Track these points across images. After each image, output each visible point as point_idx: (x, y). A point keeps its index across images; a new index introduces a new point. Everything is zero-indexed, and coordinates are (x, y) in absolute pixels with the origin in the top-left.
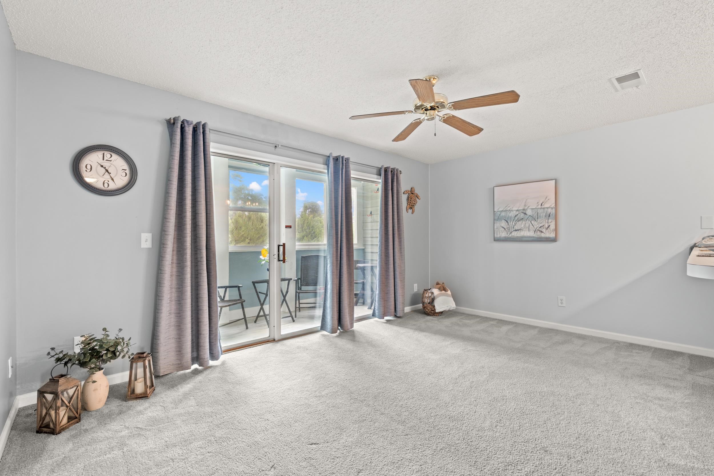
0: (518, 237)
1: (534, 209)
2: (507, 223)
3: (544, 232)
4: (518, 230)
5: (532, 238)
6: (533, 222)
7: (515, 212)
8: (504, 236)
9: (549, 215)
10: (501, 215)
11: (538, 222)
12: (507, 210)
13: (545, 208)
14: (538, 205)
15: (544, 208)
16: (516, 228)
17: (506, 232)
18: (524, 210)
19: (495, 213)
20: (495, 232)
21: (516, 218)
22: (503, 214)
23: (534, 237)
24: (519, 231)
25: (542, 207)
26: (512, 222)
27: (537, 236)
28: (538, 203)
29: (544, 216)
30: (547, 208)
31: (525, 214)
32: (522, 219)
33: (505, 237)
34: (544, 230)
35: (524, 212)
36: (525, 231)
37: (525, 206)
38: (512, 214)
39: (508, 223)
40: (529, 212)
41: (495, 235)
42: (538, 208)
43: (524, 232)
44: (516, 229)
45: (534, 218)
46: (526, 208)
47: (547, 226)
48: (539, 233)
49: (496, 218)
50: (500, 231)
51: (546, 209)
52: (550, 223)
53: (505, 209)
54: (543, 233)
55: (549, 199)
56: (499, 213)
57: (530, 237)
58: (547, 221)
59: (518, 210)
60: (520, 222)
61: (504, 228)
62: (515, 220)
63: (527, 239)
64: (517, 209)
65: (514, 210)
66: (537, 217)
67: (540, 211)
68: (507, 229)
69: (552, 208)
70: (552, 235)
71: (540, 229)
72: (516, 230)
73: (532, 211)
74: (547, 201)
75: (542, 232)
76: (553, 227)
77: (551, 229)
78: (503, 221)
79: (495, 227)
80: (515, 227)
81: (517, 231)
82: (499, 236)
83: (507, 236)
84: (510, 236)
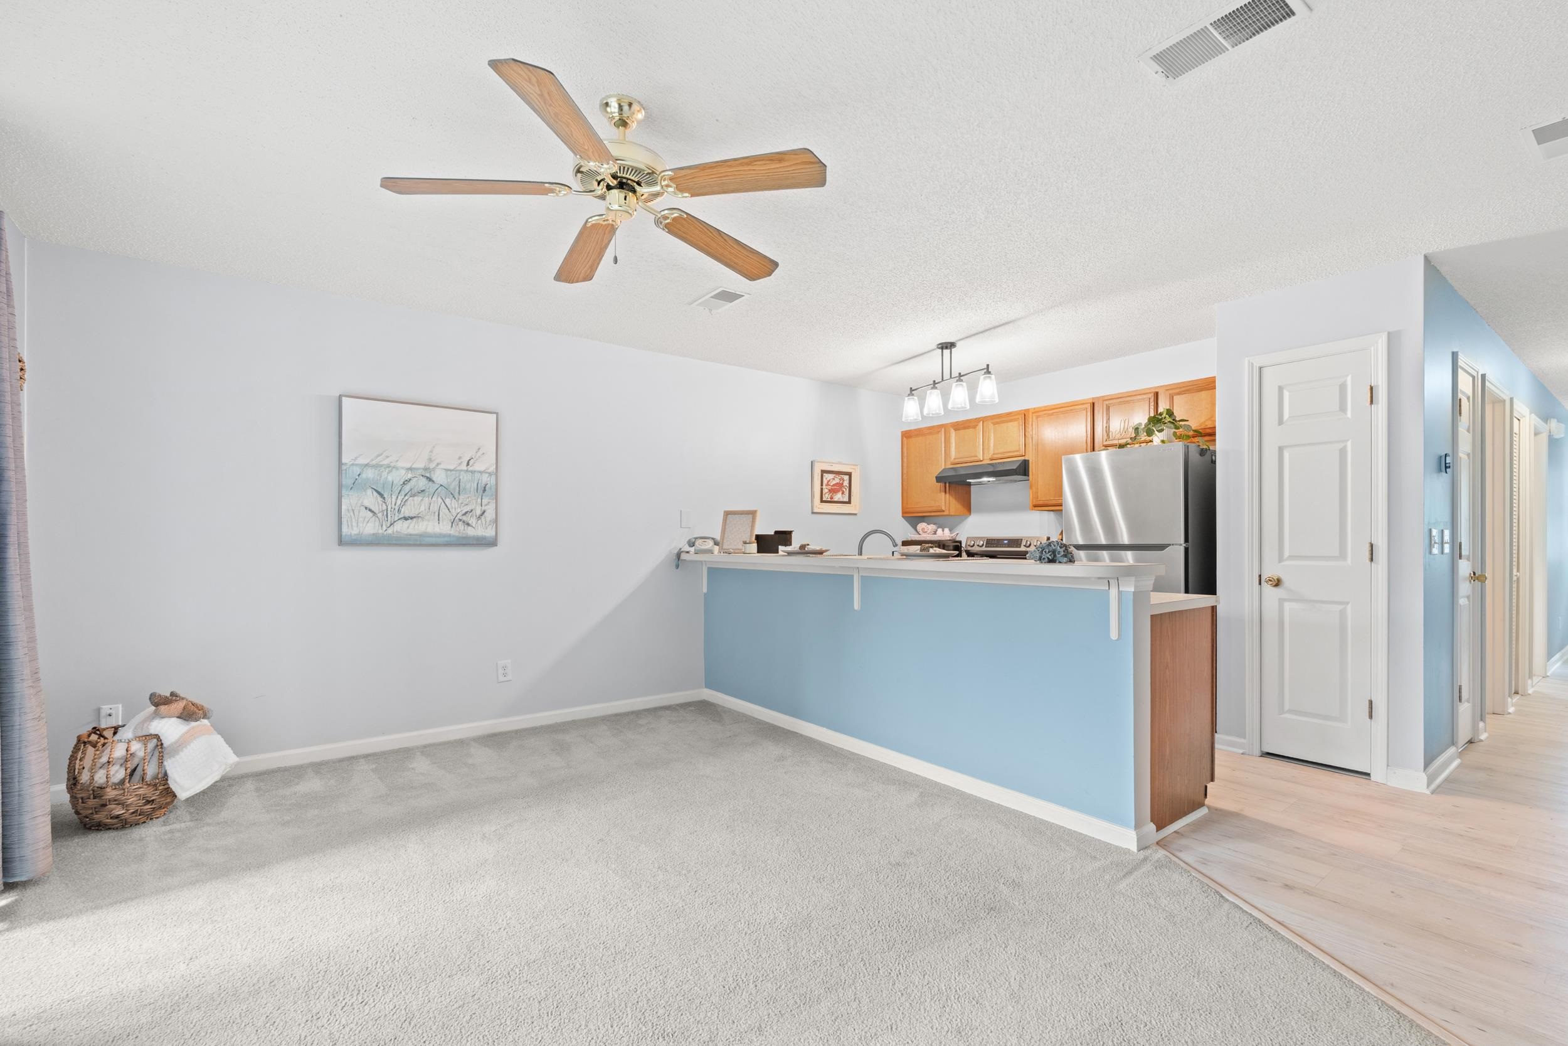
0: (410, 535)
1: (451, 470)
2: (380, 499)
3: (474, 525)
4: (412, 518)
5: (446, 539)
6: (448, 501)
7: (403, 472)
8: (372, 532)
9: (485, 487)
10: (364, 476)
11: (460, 502)
12: (382, 466)
13: (475, 471)
14: (460, 464)
15: (473, 472)
16: (406, 511)
17: (377, 523)
18: (426, 469)
19: (344, 467)
20: (344, 521)
21: (407, 488)
22: (369, 474)
23: (449, 536)
24: (415, 519)
25: (470, 469)
26: (394, 497)
27: (457, 534)
28: (460, 458)
29: (472, 489)
30: (481, 472)
31: (430, 479)
32: (423, 491)
33: (374, 534)
34: (473, 521)
35: (428, 475)
36: (429, 521)
37: (430, 460)
38: (397, 477)
39: (384, 498)
40: (439, 477)
41: (345, 530)
42: (462, 470)
43: (425, 523)
44: (407, 515)
45: (453, 492)
46: (432, 466)
47: (479, 512)
48: (461, 526)
49: (348, 481)
50: (361, 519)
51: (477, 475)
52: (486, 505)
53: (374, 462)
54: (469, 527)
55: (483, 454)
56: (357, 470)
57: (440, 536)
58: (479, 500)
59: (410, 469)
60: (416, 498)
61: (370, 510)
62: (403, 493)
63: (433, 540)
64: (408, 466)
65: (403, 468)
66: (457, 491)
67: (465, 477)
68: (380, 515)
69: (490, 474)
70: (490, 533)
71: (464, 518)
72: (406, 519)
73: (447, 476)
74: (479, 457)
75: (468, 524)
76: (490, 514)
77: (488, 520)
78: (369, 491)
79: (344, 507)
80: (403, 510)
81: (410, 521)
82: (355, 531)
83: (380, 531)
84: (390, 531)
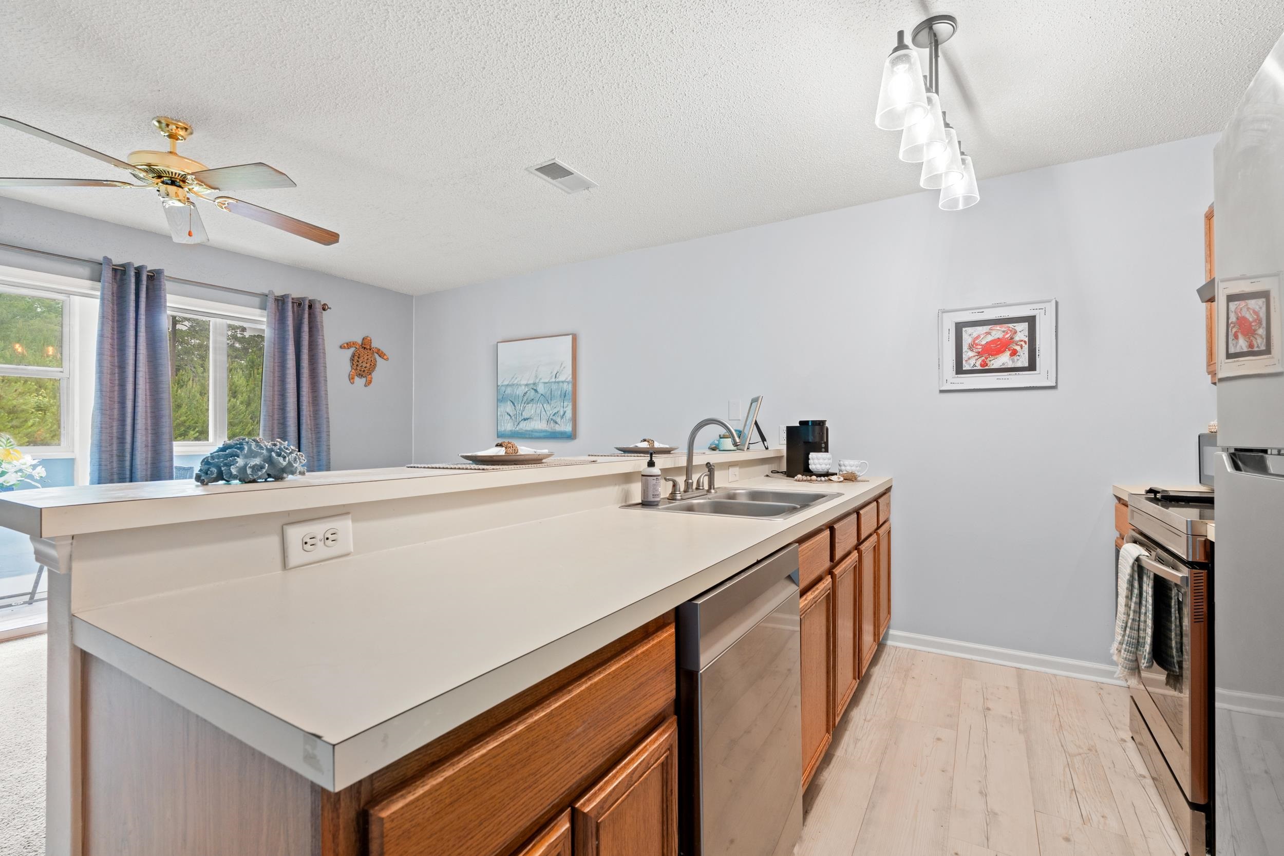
0: (527, 431)
1: (546, 383)
2: (513, 407)
3: (559, 423)
4: (527, 419)
5: (545, 434)
6: (545, 405)
7: (523, 387)
8: (510, 429)
9: (565, 394)
10: (506, 392)
11: (552, 406)
12: (514, 385)
13: (559, 382)
14: (551, 378)
15: (558, 382)
16: (525, 415)
17: (512, 423)
18: (534, 384)
19: (499, 388)
20: (499, 422)
21: (525, 398)
22: (509, 391)
23: (546, 431)
24: (529, 420)
25: (557, 380)
26: (519, 405)
27: (550, 430)
28: (552, 373)
29: (558, 396)
30: (563, 382)
31: (536, 391)
32: (533, 399)
33: (511, 431)
34: (558, 420)
35: (535, 388)
36: (535, 420)
37: (536, 377)
38: (520, 391)
39: (515, 406)
40: (541, 389)
41: (499, 428)
42: (552, 382)
43: (534, 422)
44: (525, 417)
45: (547, 399)
46: (537, 381)
47: (562, 413)
48: (552, 424)
49: (500, 397)
50: (505, 421)
51: (561, 384)
52: (566, 407)
53: (511, 383)
54: (557, 425)
55: (564, 367)
56: (503, 388)
57: (542, 431)
58: (562, 404)
59: (527, 385)
60: (529, 405)
61: (509, 415)
62: (523, 402)
63: (537, 435)
64: (526, 383)
65: (523, 385)
66: (550, 398)
67: (554, 387)
68: (513, 418)
69: (568, 382)
70: (568, 428)
71: (554, 418)
72: (525, 420)
73: (545, 387)
74: (562, 370)
75: (556, 423)
76: (569, 414)
77: (567, 418)
78: (509, 402)
79: (499, 414)
80: (523, 413)
81: (526, 421)
82: (503, 429)
83: (514, 429)
84: (517, 429)
